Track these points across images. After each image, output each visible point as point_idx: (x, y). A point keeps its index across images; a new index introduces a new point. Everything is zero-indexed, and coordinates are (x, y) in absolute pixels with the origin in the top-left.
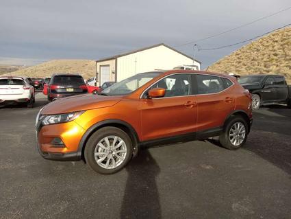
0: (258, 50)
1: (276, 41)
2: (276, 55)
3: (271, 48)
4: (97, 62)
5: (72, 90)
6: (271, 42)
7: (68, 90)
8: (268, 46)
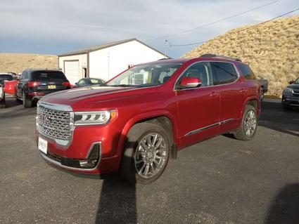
0: (218, 47)
1: (234, 39)
2: (235, 52)
3: (229, 46)
4: (59, 56)
5: (54, 87)
6: (228, 40)
7: (49, 87)
8: (227, 44)
